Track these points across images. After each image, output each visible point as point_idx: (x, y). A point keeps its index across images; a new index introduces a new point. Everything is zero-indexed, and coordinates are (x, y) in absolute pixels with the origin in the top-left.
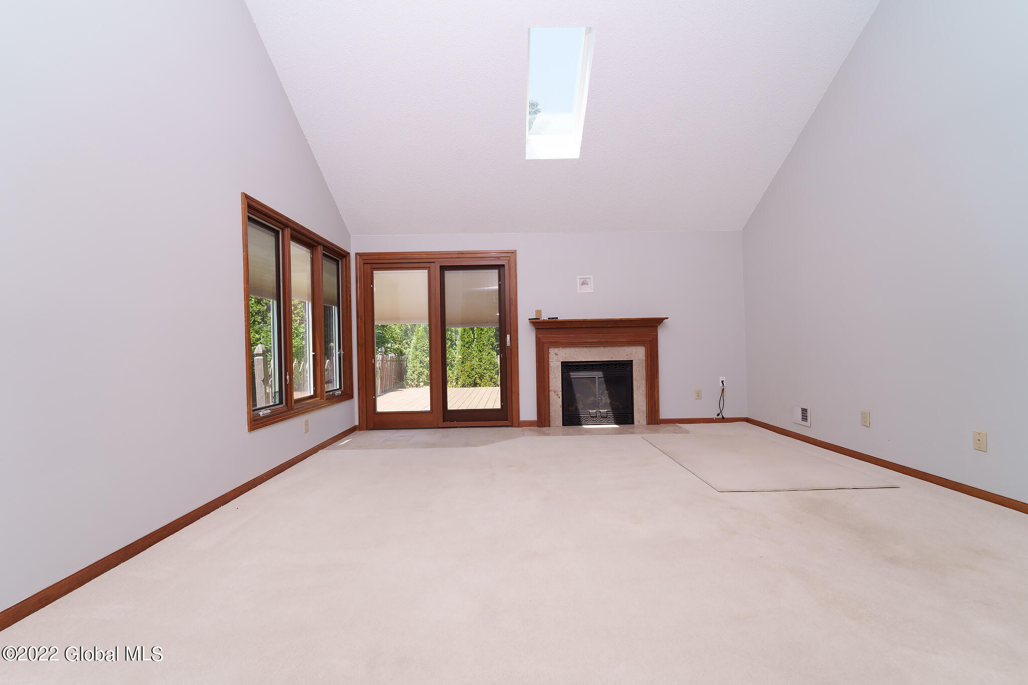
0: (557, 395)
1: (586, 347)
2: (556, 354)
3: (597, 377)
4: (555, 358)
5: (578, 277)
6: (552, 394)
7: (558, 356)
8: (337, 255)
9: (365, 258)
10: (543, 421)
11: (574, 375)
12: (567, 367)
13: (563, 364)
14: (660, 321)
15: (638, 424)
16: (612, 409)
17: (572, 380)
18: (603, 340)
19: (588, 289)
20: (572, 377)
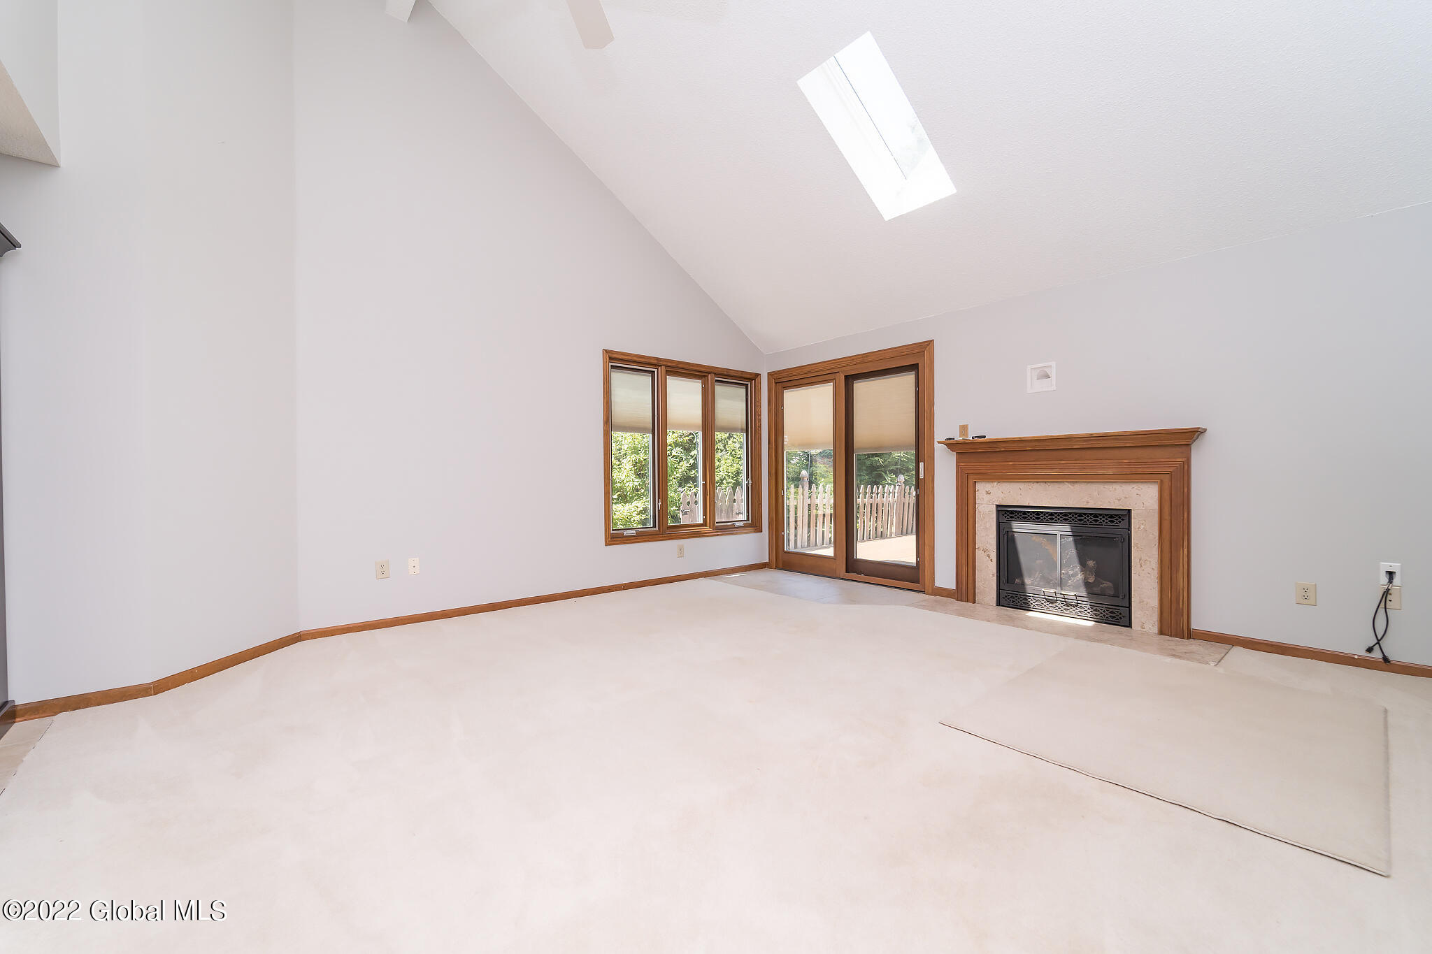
0: (989, 556)
1: (1037, 482)
2: (988, 493)
3: (1059, 534)
4: (986, 497)
5: (1029, 367)
6: (979, 554)
7: (990, 496)
8: (746, 380)
9: (776, 376)
10: (965, 592)
11: (1017, 527)
12: (1007, 514)
13: (1000, 509)
14: (1194, 434)
15: (1139, 629)
16: (1088, 593)
17: (1016, 535)
18: (1066, 472)
19: (1049, 385)
20: (1015, 530)
